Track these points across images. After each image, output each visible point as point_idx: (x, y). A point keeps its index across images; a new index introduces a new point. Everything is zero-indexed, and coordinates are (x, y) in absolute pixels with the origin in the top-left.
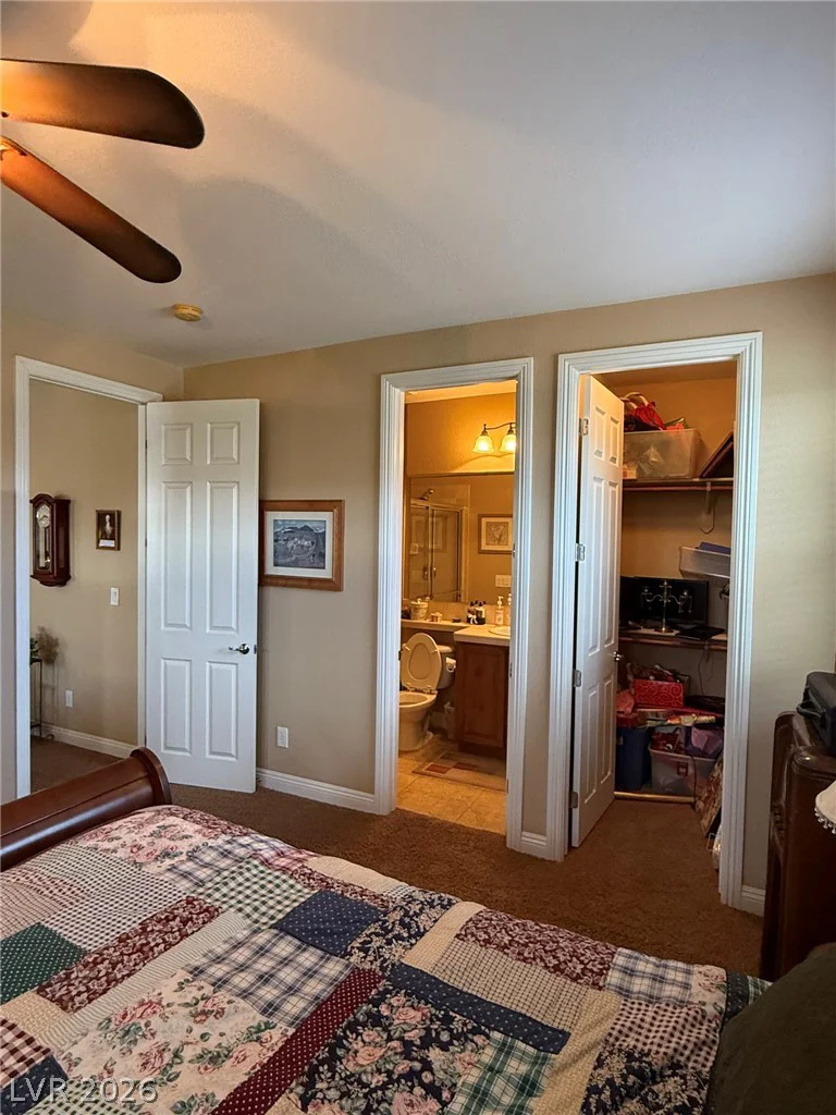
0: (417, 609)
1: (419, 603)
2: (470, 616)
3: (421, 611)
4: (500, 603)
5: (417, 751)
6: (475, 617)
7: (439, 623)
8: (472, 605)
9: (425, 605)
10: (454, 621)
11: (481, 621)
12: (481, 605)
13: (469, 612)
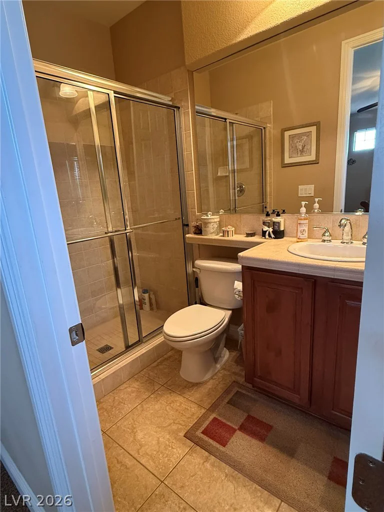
0: (206, 223)
1: (210, 217)
2: (266, 228)
3: (211, 226)
4: (303, 210)
5: (206, 382)
6: (271, 230)
7: (230, 238)
8: (268, 215)
9: (216, 218)
10: (248, 235)
11: (278, 234)
12: (278, 215)
13: (264, 223)
